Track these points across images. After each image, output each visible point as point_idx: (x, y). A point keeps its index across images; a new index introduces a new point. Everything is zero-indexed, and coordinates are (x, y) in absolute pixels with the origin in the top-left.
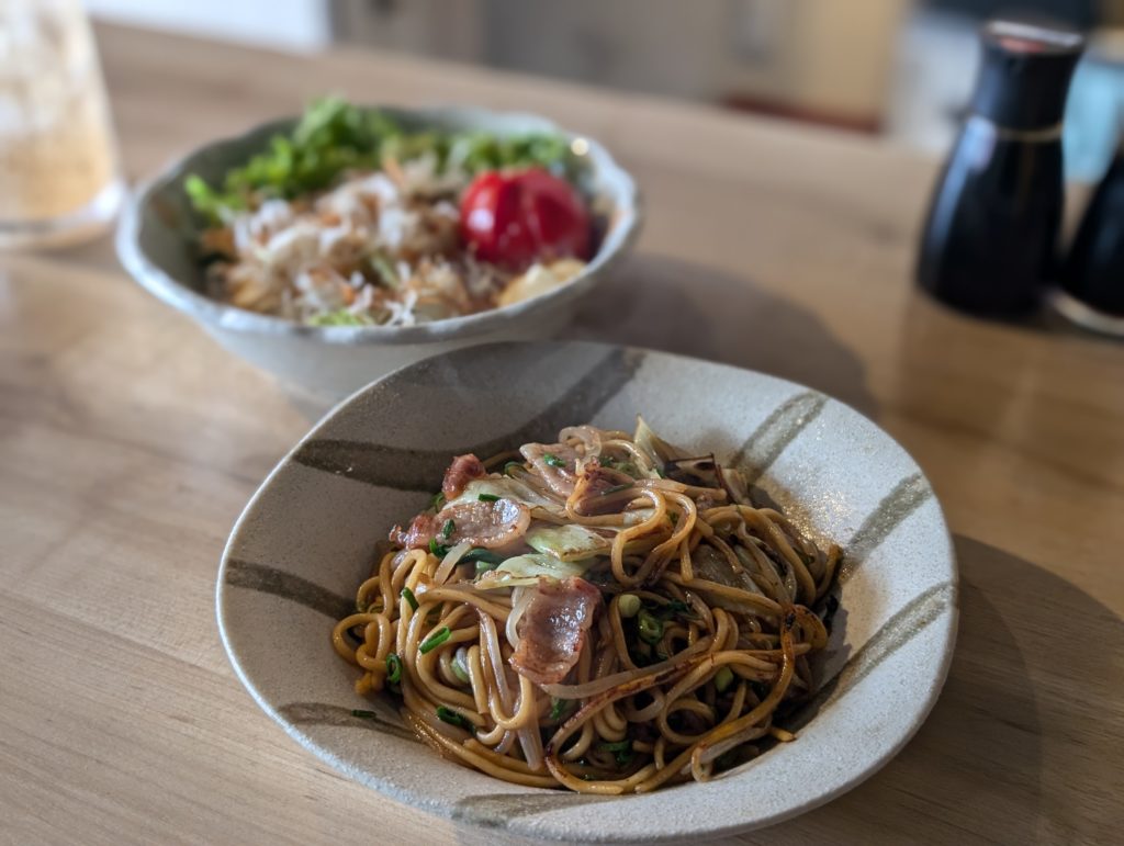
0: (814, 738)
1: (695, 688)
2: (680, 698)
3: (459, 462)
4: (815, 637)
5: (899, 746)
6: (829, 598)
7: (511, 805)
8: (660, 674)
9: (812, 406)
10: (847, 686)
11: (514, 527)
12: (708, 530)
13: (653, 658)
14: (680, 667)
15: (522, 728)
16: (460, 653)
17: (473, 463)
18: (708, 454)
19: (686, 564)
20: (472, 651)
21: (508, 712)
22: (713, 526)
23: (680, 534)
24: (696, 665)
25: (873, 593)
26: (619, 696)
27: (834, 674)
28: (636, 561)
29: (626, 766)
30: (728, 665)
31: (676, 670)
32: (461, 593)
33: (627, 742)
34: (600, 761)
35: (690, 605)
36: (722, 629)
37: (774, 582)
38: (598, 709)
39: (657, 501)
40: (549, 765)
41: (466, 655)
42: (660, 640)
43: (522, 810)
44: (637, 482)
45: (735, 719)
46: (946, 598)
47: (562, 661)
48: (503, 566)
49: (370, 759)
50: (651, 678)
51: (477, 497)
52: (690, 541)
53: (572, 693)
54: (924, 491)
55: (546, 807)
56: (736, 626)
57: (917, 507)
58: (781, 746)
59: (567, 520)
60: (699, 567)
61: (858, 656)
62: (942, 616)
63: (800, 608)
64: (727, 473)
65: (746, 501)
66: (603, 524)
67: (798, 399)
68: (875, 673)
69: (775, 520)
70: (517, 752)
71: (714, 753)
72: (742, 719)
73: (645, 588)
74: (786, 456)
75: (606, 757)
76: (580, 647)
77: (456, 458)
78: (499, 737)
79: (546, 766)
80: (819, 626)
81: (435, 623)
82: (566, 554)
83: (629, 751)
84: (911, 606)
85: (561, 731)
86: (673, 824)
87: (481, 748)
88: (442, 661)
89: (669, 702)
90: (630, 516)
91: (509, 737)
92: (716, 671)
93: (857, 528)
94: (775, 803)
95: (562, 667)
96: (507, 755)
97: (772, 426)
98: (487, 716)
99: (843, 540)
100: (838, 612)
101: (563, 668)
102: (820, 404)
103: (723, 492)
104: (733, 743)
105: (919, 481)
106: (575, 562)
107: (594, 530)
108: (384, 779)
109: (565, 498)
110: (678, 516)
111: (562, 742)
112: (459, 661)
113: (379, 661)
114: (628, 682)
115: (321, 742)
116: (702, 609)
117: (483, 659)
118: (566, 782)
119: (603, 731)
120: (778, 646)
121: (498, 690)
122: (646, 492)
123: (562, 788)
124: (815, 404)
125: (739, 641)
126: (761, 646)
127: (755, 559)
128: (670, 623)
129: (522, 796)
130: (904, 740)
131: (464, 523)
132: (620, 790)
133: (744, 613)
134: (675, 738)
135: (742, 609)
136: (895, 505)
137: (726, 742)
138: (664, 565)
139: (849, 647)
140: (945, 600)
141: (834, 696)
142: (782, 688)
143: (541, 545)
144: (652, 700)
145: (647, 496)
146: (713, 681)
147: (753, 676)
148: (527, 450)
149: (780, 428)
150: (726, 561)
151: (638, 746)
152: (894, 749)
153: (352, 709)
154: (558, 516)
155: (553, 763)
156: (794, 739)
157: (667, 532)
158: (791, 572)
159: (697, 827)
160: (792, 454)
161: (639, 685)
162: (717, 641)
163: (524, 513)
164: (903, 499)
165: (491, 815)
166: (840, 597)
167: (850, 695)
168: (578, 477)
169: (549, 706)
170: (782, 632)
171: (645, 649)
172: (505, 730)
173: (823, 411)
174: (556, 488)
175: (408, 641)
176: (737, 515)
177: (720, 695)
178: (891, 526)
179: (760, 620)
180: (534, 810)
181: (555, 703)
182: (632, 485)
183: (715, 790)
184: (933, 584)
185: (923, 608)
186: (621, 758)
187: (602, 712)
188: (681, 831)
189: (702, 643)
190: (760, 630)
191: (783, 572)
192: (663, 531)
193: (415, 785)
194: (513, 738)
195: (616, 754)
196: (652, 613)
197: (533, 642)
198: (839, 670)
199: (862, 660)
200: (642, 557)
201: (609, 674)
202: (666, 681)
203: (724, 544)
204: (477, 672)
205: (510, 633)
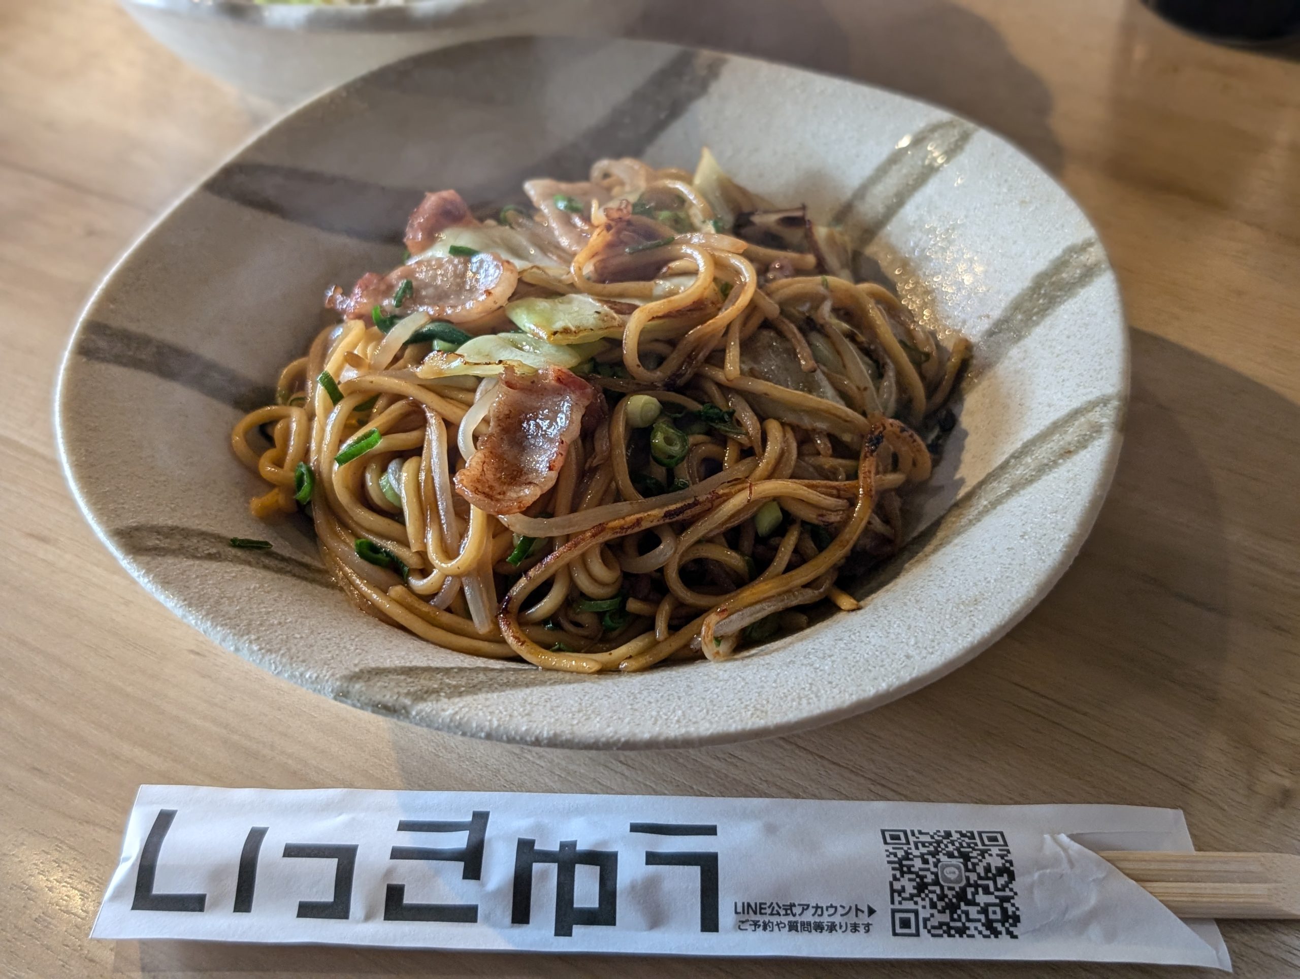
0: (885, 607)
1: (723, 529)
2: (699, 542)
3: (431, 201)
4: (914, 464)
5: (1002, 627)
6: (944, 413)
7: (424, 682)
8: (672, 507)
9: (953, 140)
10: (947, 537)
11: (488, 293)
12: (771, 307)
13: (669, 485)
14: (701, 498)
15: (468, 574)
16: (393, 466)
17: (452, 202)
18: (798, 205)
19: (733, 355)
20: (410, 464)
21: (450, 553)
22: (782, 304)
23: (730, 312)
24: (728, 497)
25: (1006, 407)
26: (607, 536)
27: (934, 519)
28: (661, 348)
29: (615, 633)
30: (777, 499)
31: (696, 503)
32: (403, 383)
33: (617, 600)
34: (577, 625)
35: (731, 414)
36: (772, 449)
37: (862, 386)
38: (577, 552)
39: (701, 262)
40: (503, 628)
41: (400, 470)
42: (682, 459)
43: (437, 692)
44: (677, 237)
45: (778, 575)
46: (1106, 417)
47: (530, 483)
48: (468, 348)
49: (233, 610)
50: (658, 512)
51: (448, 249)
52: (745, 324)
53: (540, 528)
54: (1097, 265)
55: (474, 689)
56: (794, 445)
57: (1083, 286)
58: (840, 616)
59: (573, 288)
60: (755, 360)
61: (970, 496)
62: (1096, 443)
63: (894, 425)
64: (821, 232)
65: (846, 272)
66: (621, 295)
67: (934, 128)
68: (988, 520)
69: (879, 299)
70: (460, 607)
71: (738, 622)
72: (784, 576)
73: (670, 386)
74: (910, 212)
75: (586, 619)
76: (558, 465)
77: (428, 194)
78: (436, 586)
79: (499, 629)
80: (919, 451)
81: (362, 423)
82: (555, 333)
83: (621, 611)
84: (1056, 427)
85: (523, 581)
86: (650, 723)
87: (410, 599)
88: (368, 476)
89: (682, 548)
90: (663, 285)
91: (450, 586)
92: (758, 506)
93: (996, 314)
94: (804, 701)
95: (527, 491)
96: (449, 610)
97: (895, 168)
98: (423, 555)
99: (974, 331)
100: (954, 432)
101: (529, 494)
102: (965, 137)
103: (810, 259)
104: (768, 609)
105: (1091, 249)
106: (568, 345)
107: (606, 302)
108: (246, 637)
109: (574, 255)
110: (732, 287)
111: (523, 597)
112: (390, 478)
113: (287, 473)
114: (623, 518)
115: (165, 582)
116: (749, 420)
117: (423, 476)
118: (523, 651)
119: (584, 582)
120: (853, 475)
121: (440, 520)
122: (689, 251)
123: (519, 659)
124: (957, 137)
125: (797, 466)
126: (830, 475)
127: (838, 353)
128: (700, 438)
129: (447, 671)
130: (1011, 620)
131: (426, 286)
132: (596, 667)
133: (810, 427)
134: (689, 597)
135: (807, 422)
136: (1053, 283)
137: (758, 607)
138: (701, 356)
139: (962, 481)
140: (1104, 420)
141: (928, 549)
142: (851, 535)
143: (523, 318)
144: (659, 543)
145: (691, 256)
146: (753, 519)
147: (811, 516)
148: (533, 188)
149: (904, 171)
150: (792, 354)
151: (633, 605)
152: (994, 633)
153: (231, 536)
154: (560, 281)
155: (509, 625)
156: (859, 608)
157: (711, 309)
158: (891, 373)
159: (683, 731)
160: (917, 208)
161: (638, 522)
162: (764, 465)
163: (508, 274)
164: (1064, 275)
165: (388, 698)
166: (961, 411)
167: (948, 549)
168: (594, 227)
169: (511, 546)
170: (862, 455)
171: (659, 473)
172: (447, 576)
173: (968, 148)
174: (564, 242)
175: (325, 448)
176: (822, 290)
177: (760, 540)
178: (1044, 312)
179: (831, 437)
180: (456, 692)
181: (517, 542)
182: (670, 241)
183: (726, 676)
184: (1091, 397)
185: (1071, 430)
186: (608, 621)
187: (583, 557)
188: (660, 734)
189: (742, 468)
190: (830, 452)
191: (879, 373)
192: (706, 306)
193: (289, 649)
194: (456, 588)
195: (601, 615)
196: (677, 424)
197: (495, 455)
198: (942, 513)
199: (974, 501)
200: (672, 343)
201: (600, 504)
202: (681, 517)
203: (796, 331)
204: (412, 493)
205: (464, 441)
